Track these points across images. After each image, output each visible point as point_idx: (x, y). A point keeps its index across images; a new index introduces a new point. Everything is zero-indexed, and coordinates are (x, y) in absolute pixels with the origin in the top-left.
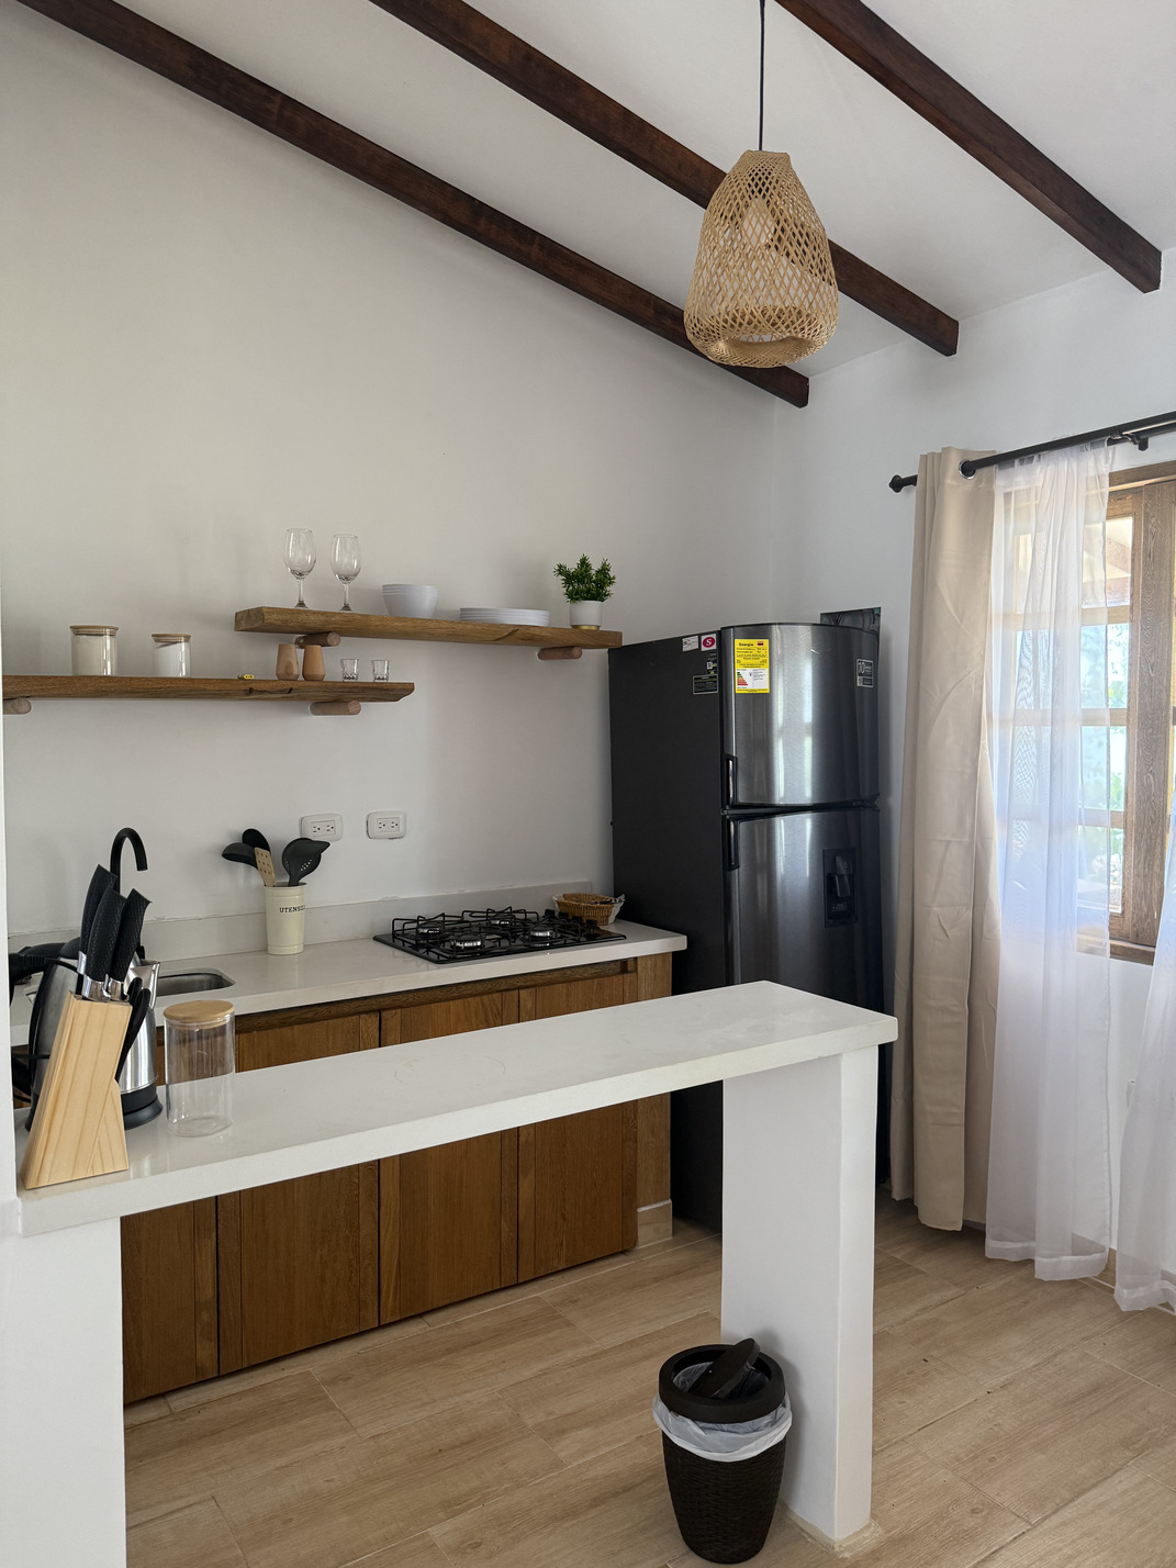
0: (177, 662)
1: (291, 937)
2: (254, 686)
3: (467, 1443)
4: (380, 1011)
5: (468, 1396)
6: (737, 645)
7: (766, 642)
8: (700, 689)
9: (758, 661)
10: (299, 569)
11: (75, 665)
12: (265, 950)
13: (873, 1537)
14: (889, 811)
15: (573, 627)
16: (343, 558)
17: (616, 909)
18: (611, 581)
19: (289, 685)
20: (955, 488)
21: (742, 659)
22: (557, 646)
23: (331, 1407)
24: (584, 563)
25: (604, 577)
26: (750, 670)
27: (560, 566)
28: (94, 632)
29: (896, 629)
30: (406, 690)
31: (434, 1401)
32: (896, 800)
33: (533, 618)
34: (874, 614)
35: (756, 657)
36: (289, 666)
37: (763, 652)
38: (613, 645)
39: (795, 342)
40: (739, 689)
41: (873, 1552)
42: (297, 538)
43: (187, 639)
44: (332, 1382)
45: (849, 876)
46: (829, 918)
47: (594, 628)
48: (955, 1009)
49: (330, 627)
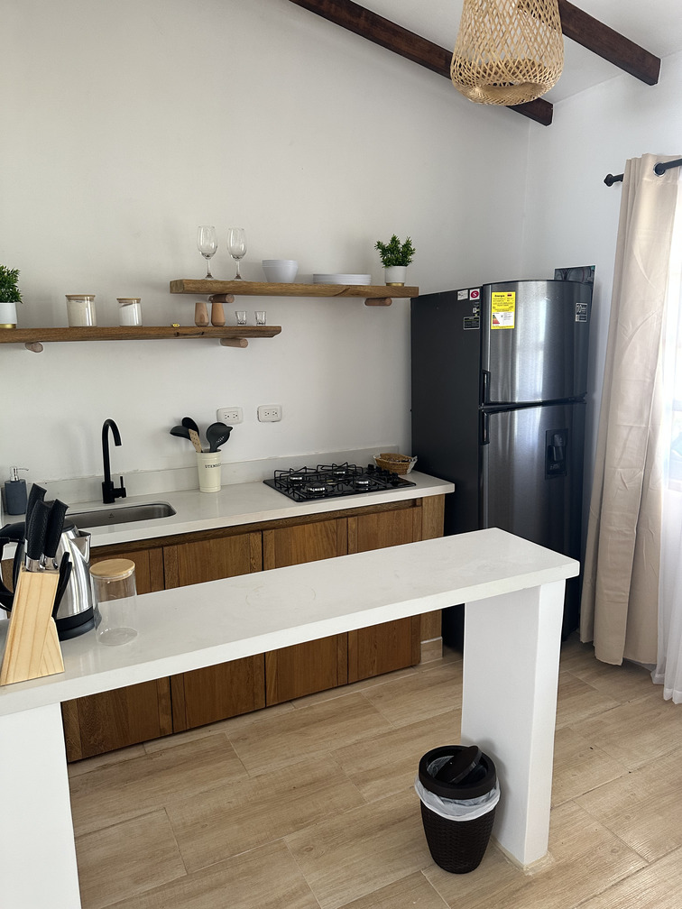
0: (133, 316)
1: (213, 482)
2: (179, 331)
3: (311, 784)
4: (262, 531)
5: (313, 754)
6: (493, 297)
7: (513, 294)
8: (467, 326)
9: (507, 307)
10: (208, 252)
11: (70, 321)
12: (198, 489)
13: (547, 864)
14: (593, 402)
15: (388, 284)
16: (236, 244)
17: (412, 465)
18: (412, 252)
19: (202, 329)
20: (650, 183)
21: (496, 306)
22: (377, 298)
23: (235, 756)
24: (394, 240)
25: (408, 249)
26: (502, 313)
27: (379, 243)
28: (79, 298)
29: (604, 280)
30: (276, 331)
31: (293, 756)
32: (598, 396)
33: (359, 280)
34: (591, 270)
35: (506, 304)
36: (202, 317)
37: (511, 301)
38: (413, 296)
39: (531, 86)
40: (494, 327)
41: (547, 873)
42: (205, 231)
43: (139, 301)
44: (236, 741)
45: (562, 447)
46: (548, 473)
47: (400, 285)
48: (627, 532)
49: (226, 291)
